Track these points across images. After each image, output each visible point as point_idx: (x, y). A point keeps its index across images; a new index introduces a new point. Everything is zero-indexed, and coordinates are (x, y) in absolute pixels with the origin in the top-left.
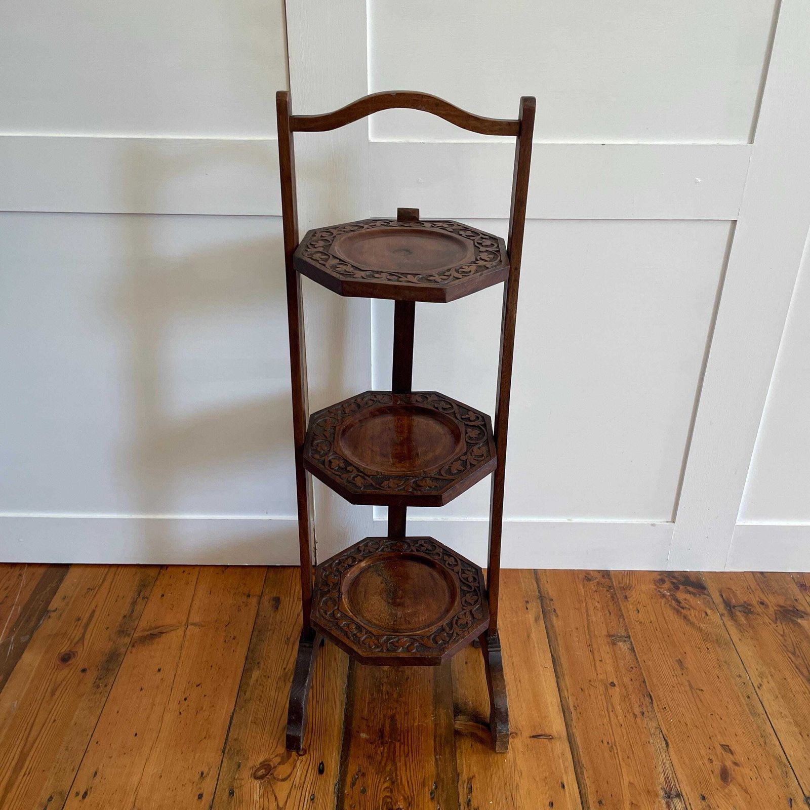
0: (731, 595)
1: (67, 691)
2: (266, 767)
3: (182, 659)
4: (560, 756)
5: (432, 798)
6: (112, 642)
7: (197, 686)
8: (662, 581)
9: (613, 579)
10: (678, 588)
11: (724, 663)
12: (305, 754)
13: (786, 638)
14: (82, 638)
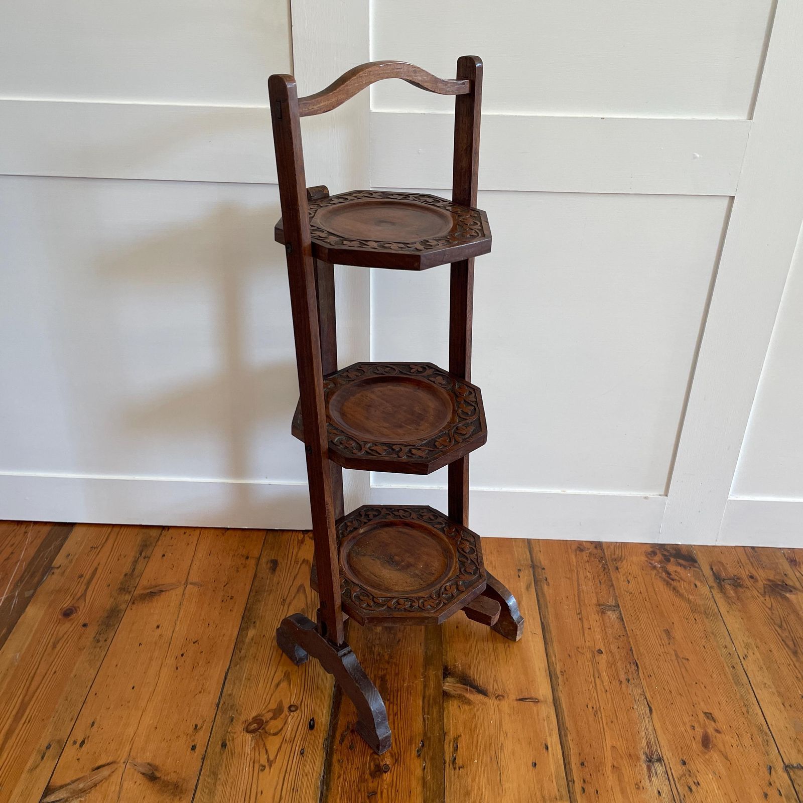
0: (721, 568)
1: (68, 644)
2: (258, 721)
3: (180, 616)
4: (545, 719)
5: (419, 756)
6: (113, 599)
7: (194, 643)
8: (654, 553)
9: (605, 551)
10: (669, 561)
11: (711, 635)
12: (296, 710)
13: (773, 612)
14: (84, 595)
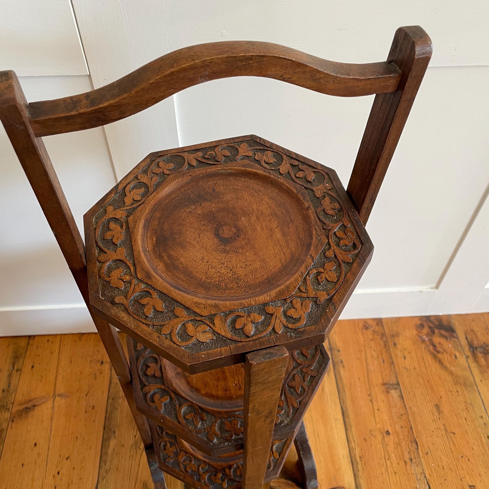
0: (474, 336)
3: (53, 432)
7: (67, 459)
11: (470, 406)
